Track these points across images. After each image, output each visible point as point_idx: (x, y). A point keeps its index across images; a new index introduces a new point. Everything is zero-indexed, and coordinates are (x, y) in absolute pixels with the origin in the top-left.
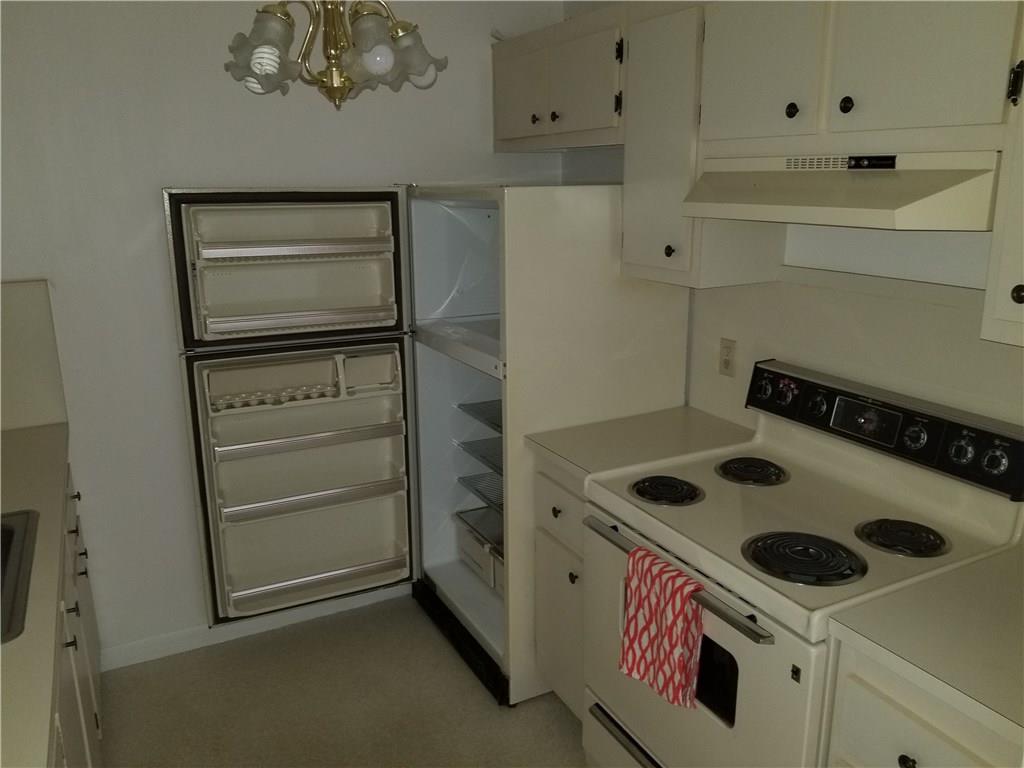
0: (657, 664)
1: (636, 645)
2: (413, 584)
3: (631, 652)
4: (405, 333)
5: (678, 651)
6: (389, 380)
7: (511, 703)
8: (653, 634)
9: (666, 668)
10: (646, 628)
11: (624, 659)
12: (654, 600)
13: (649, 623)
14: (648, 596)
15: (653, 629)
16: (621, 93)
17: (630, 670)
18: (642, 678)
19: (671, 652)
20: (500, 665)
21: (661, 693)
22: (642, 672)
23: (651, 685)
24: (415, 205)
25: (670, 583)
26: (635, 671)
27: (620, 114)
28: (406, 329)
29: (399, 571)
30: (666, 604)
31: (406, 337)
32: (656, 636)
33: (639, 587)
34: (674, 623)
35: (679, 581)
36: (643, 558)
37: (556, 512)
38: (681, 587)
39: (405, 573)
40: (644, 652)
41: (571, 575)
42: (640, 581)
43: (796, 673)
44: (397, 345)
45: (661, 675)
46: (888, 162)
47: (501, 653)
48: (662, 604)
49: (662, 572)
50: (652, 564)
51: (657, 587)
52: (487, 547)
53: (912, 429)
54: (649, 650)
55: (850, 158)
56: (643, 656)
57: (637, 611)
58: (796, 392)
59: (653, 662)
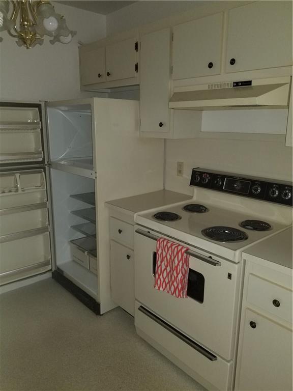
0: (171, 283)
1: (161, 277)
2: (52, 272)
3: (159, 280)
4: (46, 165)
5: (180, 275)
6: (39, 185)
7: (101, 314)
8: (168, 271)
9: (175, 284)
10: (166, 269)
11: (156, 283)
12: (169, 257)
13: (167, 267)
14: (166, 256)
15: (168, 269)
16: (137, 64)
17: (159, 287)
18: (164, 290)
19: (177, 276)
20: (95, 299)
21: (172, 294)
22: (164, 287)
23: (168, 292)
24: (48, 110)
25: (176, 249)
26: (161, 287)
27: (137, 72)
28: (46, 163)
29: (47, 267)
30: (175, 257)
31: (46, 166)
32: (170, 271)
33: (162, 253)
34: (178, 264)
35: (180, 248)
36: (163, 241)
37: (120, 231)
38: (181, 250)
39: (49, 267)
40: (164, 279)
41: (128, 256)
42: (162, 250)
43: (230, 276)
44: (42, 170)
45: (173, 287)
46: (248, 83)
47: (96, 294)
48: (173, 258)
49: (172, 245)
50: (167, 243)
51: (170, 251)
52: (86, 253)
53: (255, 187)
54: (167, 278)
55: (234, 83)
56: (164, 281)
57: (161, 263)
58: (209, 178)
59: (169, 282)
